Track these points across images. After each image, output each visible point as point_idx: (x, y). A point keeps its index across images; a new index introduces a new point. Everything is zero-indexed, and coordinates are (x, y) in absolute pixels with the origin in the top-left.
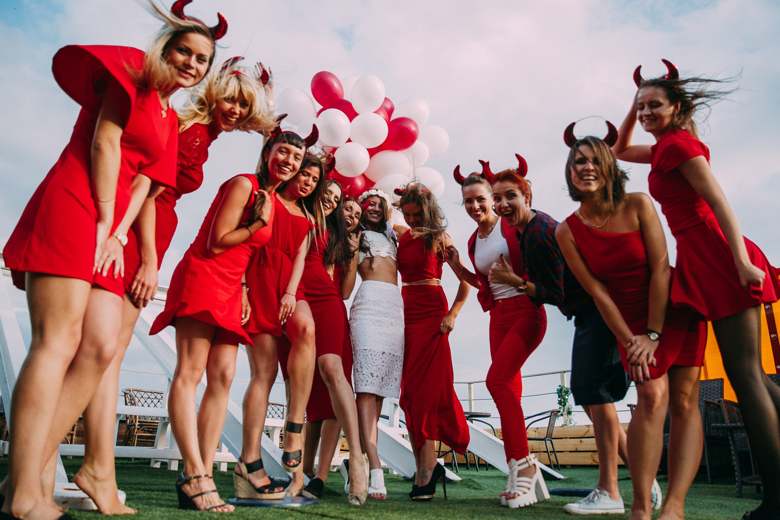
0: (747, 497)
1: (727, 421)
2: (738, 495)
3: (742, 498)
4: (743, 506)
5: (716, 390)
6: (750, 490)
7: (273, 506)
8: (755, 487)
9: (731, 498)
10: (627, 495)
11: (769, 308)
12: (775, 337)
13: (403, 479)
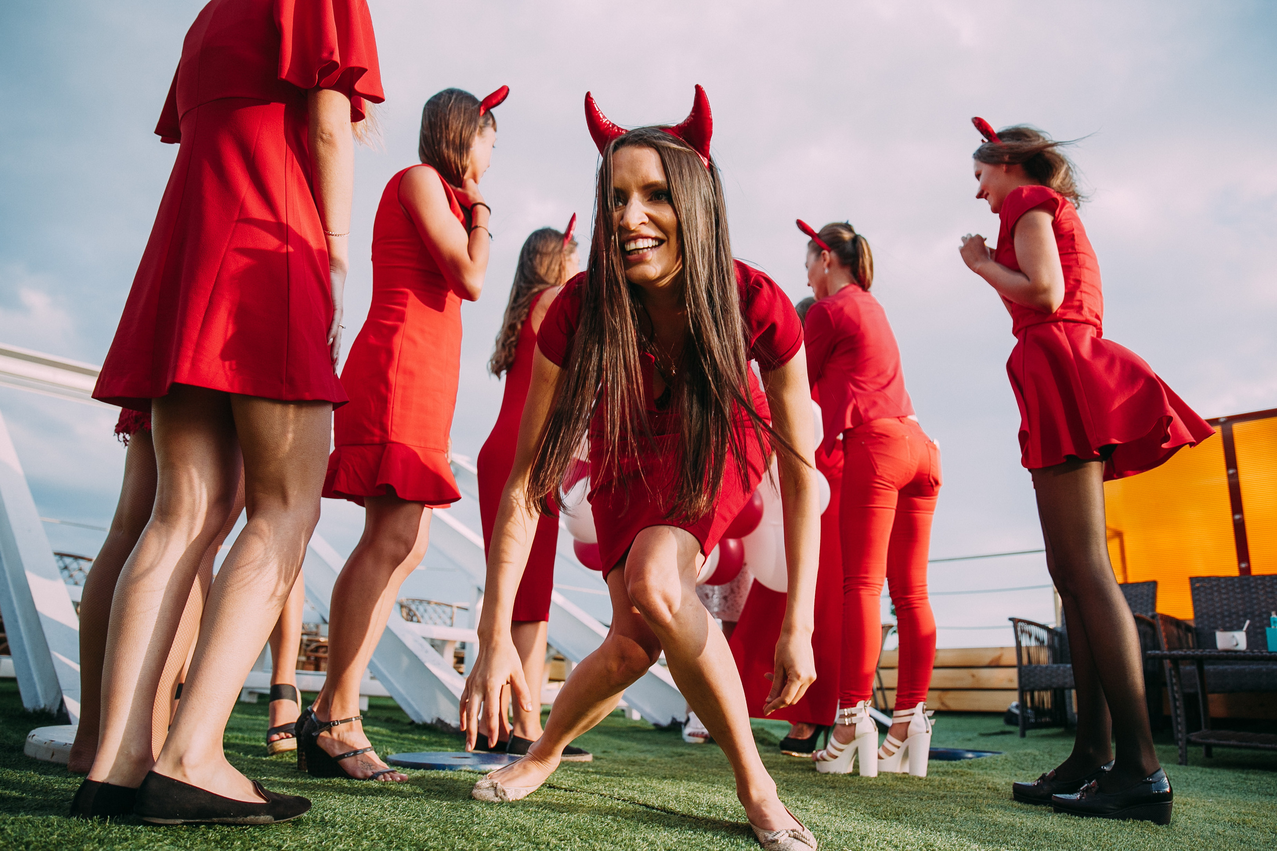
0: (1193, 764)
1: (1164, 646)
2: (1179, 760)
3: (1186, 764)
4: (1195, 778)
5: (1145, 598)
6: (1196, 753)
7: (461, 768)
8: (1203, 749)
9: (1170, 765)
10: (1016, 758)
11: (1233, 474)
12: (1240, 519)
13: (652, 727)
